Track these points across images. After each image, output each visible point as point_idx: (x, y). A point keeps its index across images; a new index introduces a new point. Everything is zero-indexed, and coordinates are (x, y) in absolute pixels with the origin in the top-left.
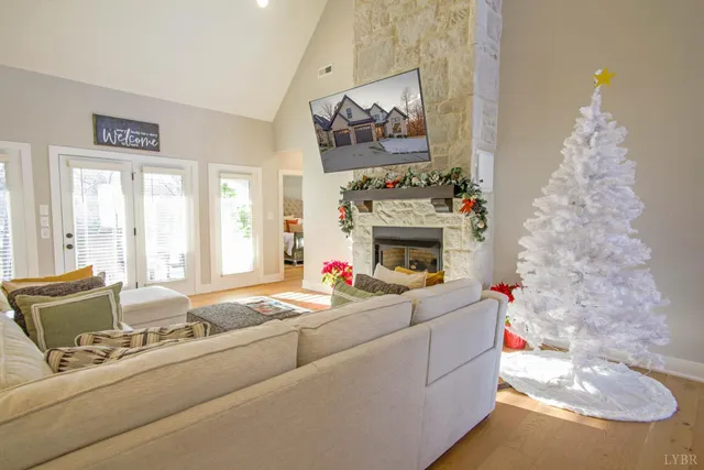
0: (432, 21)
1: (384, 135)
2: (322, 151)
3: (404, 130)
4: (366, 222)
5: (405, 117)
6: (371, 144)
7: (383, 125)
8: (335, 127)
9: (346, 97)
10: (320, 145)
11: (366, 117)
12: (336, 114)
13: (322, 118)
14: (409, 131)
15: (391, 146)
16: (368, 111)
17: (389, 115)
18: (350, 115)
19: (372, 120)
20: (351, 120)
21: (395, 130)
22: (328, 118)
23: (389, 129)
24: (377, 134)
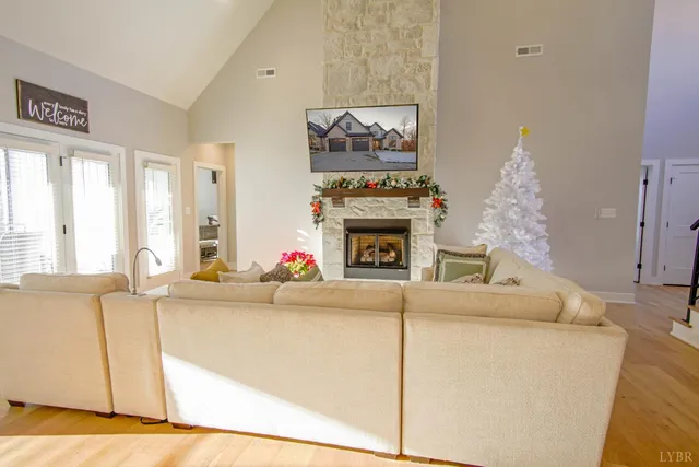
0: (401, 65)
1: (380, 148)
2: (311, 154)
3: (399, 146)
4: (338, 215)
5: (401, 137)
6: (366, 153)
7: (380, 140)
8: (331, 135)
9: (347, 113)
10: (311, 148)
11: (364, 131)
12: (334, 124)
13: (318, 126)
14: (403, 147)
15: (384, 156)
16: (368, 128)
17: (387, 133)
18: (349, 127)
19: (371, 134)
20: (349, 132)
21: (391, 145)
22: (325, 127)
23: (386, 143)
24: (374, 145)
